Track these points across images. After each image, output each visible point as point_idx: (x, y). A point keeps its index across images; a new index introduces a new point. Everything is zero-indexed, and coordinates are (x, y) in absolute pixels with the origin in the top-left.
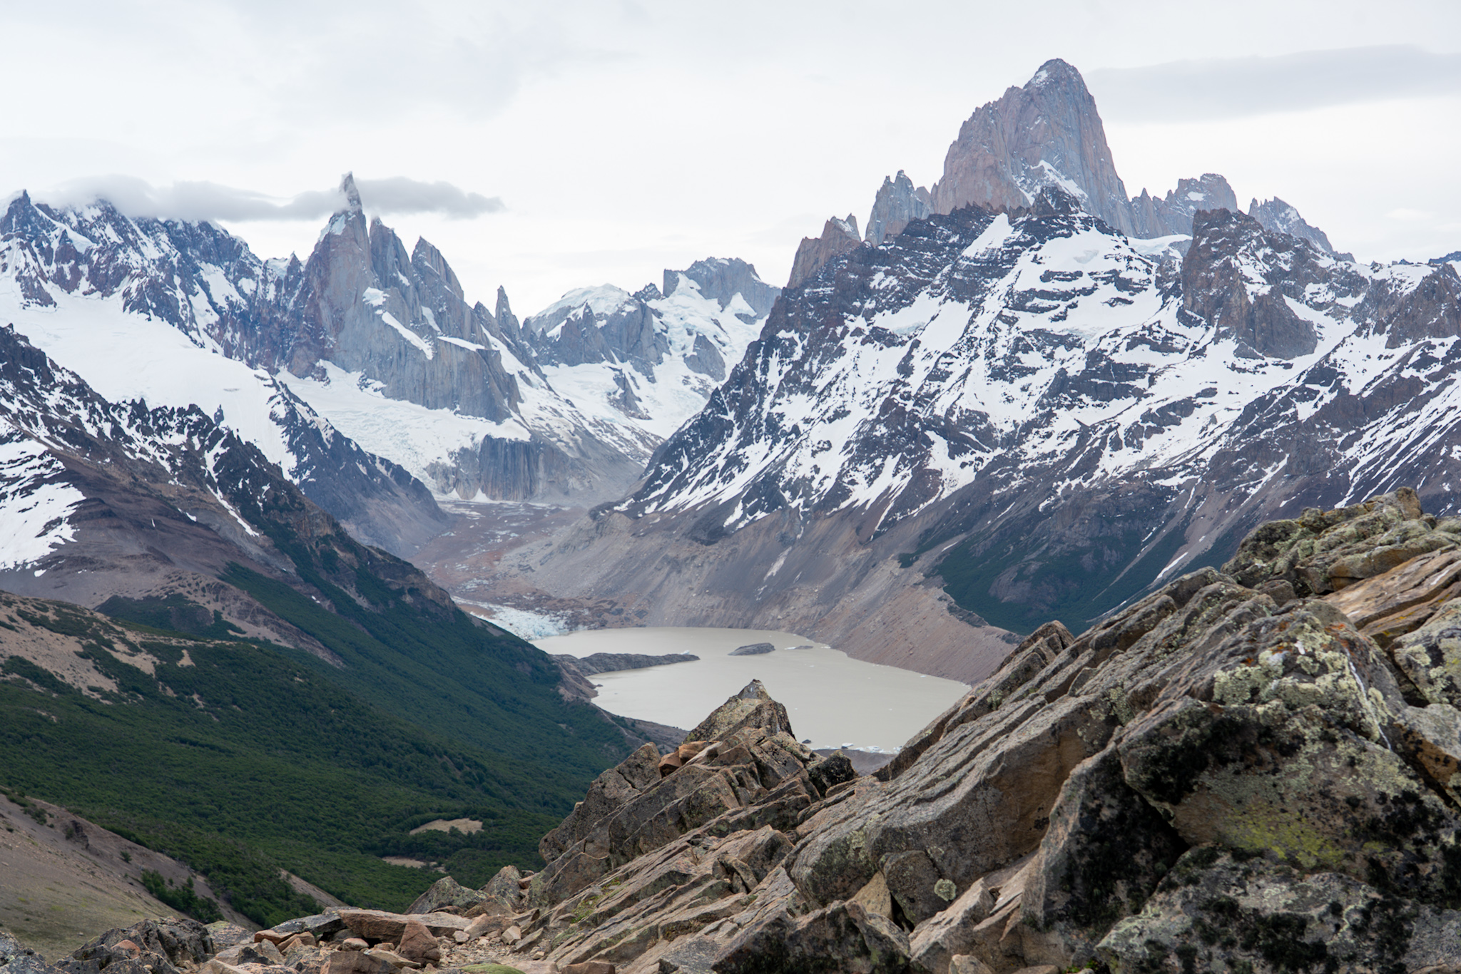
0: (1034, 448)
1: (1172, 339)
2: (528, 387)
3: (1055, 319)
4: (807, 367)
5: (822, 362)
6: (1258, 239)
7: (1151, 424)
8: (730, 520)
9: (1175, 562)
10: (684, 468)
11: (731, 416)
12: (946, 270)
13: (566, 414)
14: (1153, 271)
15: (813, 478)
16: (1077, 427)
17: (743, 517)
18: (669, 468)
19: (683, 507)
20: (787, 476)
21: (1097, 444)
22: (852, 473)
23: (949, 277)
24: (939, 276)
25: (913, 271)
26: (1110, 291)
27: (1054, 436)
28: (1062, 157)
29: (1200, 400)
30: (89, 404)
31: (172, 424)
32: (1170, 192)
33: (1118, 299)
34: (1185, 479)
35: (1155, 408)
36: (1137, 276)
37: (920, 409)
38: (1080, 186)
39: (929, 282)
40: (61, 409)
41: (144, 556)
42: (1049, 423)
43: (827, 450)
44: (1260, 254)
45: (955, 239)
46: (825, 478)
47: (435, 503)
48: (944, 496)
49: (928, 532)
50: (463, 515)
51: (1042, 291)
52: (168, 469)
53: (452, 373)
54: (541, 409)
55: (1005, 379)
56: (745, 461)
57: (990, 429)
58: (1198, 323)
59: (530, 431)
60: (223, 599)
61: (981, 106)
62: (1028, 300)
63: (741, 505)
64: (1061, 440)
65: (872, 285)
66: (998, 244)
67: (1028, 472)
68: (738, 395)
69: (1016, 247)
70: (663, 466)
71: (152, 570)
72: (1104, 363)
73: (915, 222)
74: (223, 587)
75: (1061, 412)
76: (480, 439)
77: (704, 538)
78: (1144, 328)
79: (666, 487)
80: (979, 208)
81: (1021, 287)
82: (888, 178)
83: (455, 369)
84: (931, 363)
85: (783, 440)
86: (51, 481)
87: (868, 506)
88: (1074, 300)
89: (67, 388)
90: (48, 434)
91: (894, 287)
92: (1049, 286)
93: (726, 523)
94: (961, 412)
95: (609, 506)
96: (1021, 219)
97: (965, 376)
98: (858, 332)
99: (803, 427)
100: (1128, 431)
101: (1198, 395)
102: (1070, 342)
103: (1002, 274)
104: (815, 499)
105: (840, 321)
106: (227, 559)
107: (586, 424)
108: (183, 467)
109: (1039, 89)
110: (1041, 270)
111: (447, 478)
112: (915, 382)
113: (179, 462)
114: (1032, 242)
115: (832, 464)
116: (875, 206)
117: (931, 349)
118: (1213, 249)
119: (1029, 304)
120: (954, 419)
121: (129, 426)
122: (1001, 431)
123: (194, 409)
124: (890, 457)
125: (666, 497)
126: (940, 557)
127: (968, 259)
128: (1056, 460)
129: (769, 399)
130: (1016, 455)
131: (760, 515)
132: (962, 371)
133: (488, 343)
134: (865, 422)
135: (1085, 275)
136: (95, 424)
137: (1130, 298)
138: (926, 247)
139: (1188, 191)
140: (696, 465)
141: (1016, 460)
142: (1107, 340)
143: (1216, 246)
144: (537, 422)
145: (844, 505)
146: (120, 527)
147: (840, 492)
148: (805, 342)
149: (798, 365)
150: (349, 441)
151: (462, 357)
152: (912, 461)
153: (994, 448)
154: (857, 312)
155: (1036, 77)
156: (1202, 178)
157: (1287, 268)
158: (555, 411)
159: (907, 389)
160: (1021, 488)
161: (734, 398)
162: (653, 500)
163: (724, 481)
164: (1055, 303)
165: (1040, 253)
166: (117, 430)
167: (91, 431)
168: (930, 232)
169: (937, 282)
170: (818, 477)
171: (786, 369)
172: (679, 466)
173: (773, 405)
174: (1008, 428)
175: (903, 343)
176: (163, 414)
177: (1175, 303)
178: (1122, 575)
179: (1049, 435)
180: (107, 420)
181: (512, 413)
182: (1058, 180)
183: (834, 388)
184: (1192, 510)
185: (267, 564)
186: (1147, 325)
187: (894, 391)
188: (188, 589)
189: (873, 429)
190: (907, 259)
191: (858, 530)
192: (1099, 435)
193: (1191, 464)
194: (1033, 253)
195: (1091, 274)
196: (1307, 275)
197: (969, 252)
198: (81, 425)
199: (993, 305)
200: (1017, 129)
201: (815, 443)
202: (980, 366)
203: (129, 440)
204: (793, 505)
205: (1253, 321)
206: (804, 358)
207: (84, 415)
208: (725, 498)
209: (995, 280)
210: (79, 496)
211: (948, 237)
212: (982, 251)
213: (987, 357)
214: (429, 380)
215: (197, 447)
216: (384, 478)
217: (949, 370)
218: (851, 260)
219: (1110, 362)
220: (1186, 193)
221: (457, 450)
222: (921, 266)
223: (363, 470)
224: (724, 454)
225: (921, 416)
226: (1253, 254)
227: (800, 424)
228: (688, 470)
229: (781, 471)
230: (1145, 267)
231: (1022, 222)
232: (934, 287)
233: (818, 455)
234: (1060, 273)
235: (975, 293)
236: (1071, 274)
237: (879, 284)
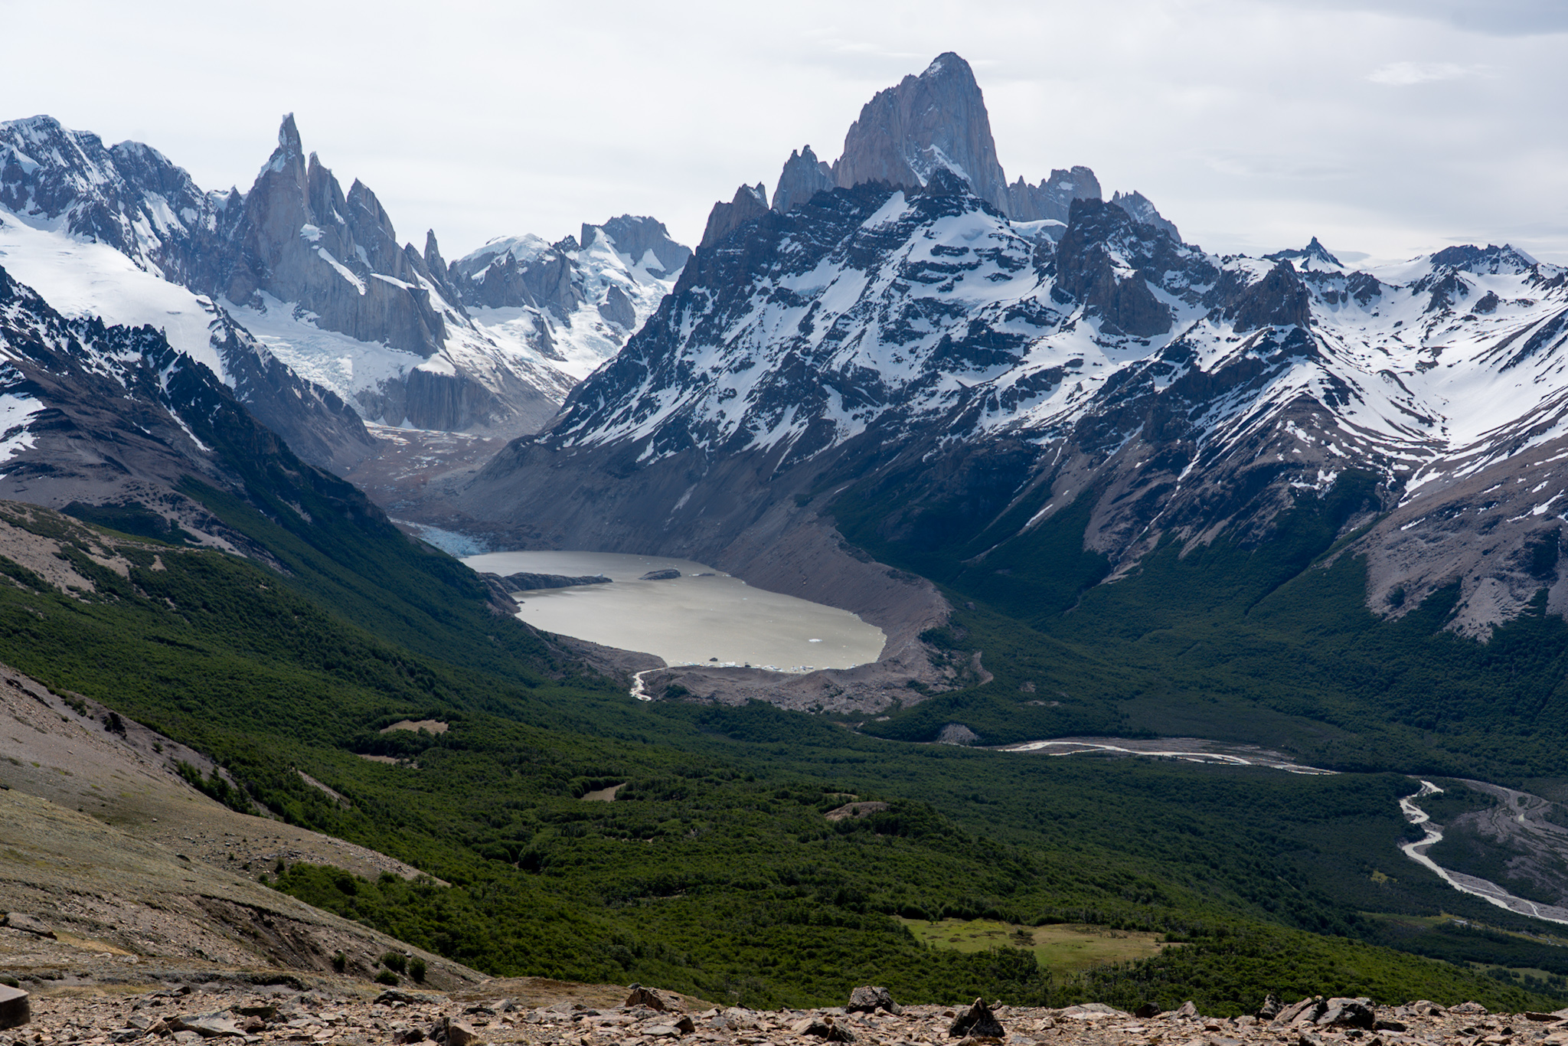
0: (919, 404)
1: (1045, 313)
2: (454, 326)
3: (943, 290)
4: (716, 321)
5: (730, 317)
6: (1125, 227)
7: (1024, 388)
8: (643, 457)
9: (1042, 512)
10: (600, 407)
11: (645, 362)
12: (846, 239)
13: (488, 351)
14: (1031, 251)
15: (719, 422)
16: (958, 387)
17: (654, 455)
18: (586, 406)
19: (598, 443)
21: (976, 404)
22: (754, 419)
23: (849, 245)
24: (839, 245)
25: (817, 239)
26: (992, 268)
27: (939, 395)
28: (952, 143)
29: (1068, 370)
30: (48, 319)
31: (127, 342)
32: (1043, 180)
33: (999, 275)
34: (1053, 439)
35: (1029, 374)
36: (1017, 255)
37: (818, 365)
38: (965, 170)
39: (831, 250)
40: (20, 322)
41: (103, 465)
42: (933, 383)
43: (733, 397)
44: (1126, 242)
45: (855, 211)
46: (730, 422)
47: (365, 428)
48: (838, 443)
49: (821, 476)
50: (390, 441)
51: (932, 264)
52: (124, 384)
53: (383, 308)
54: (465, 346)
55: (896, 342)
56: (657, 404)
57: (881, 385)
58: (1069, 300)
59: (455, 366)
60: (179, 509)
61: (881, 91)
62: (919, 271)
63: (652, 443)
64: (943, 399)
65: (779, 249)
66: (894, 218)
67: (914, 426)
68: (653, 343)
69: (910, 223)
70: (581, 404)
71: (111, 479)
72: (984, 331)
73: (821, 193)
74: (179, 498)
75: (944, 374)
76: (407, 370)
77: (617, 472)
78: (1021, 302)
79: (583, 424)
80: (879, 185)
81: (913, 259)
82: (795, 151)
83: (386, 305)
84: (830, 323)
85: (693, 386)
86: (12, 391)
87: (768, 450)
88: (960, 273)
89: (26, 303)
90: (8, 345)
91: (799, 252)
92: (938, 260)
93: (639, 460)
94: (855, 369)
95: (530, 438)
96: (916, 197)
97: (859, 337)
98: (765, 291)
99: (711, 375)
100: (1004, 393)
101: (1067, 365)
102: (956, 310)
103: (897, 246)
104: (720, 441)
105: (749, 281)
106: (181, 471)
107: (506, 363)
108: (137, 383)
109: (933, 79)
110: (932, 244)
111: (376, 406)
112: (816, 338)
113: (134, 378)
114: (925, 218)
115: (737, 411)
116: (782, 177)
117: (830, 311)
118: (1086, 235)
119: (920, 275)
120: (849, 375)
121: (86, 342)
122: (891, 388)
123: (148, 328)
124: (789, 406)
125: (583, 433)
126: (833, 499)
127: (866, 230)
128: (939, 416)
129: (681, 348)
130: (903, 410)
131: (669, 454)
132: (857, 331)
133: (417, 282)
134: (768, 373)
135: (971, 251)
136: (53, 338)
137: (1009, 274)
138: (829, 217)
139: (1060, 181)
140: (611, 405)
141: (904, 415)
142: (989, 311)
143: (1088, 232)
144: (462, 358)
145: (746, 448)
146: (79, 437)
147: (744, 434)
148: (716, 298)
149: (708, 318)
150: (285, 366)
151: (393, 294)
152: (809, 412)
153: (883, 404)
154: (764, 273)
155: (931, 68)
156: (1073, 169)
157: (1149, 255)
158: (479, 349)
159: (808, 345)
160: (906, 440)
161: (649, 345)
162: (571, 435)
163: (637, 421)
164: (943, 275)
165: (932, 229)
166: (74, 345)
167: (49, 344)
168: (834, 203)
169: (838, 250)
170: (724, 422)
171: (697, 321)
172: (596, 405)
173: (684, 354)
174: (897, 386)
175: (805, 304)
176: (119, 331)
177: (1049, 282)
178: (995, 522)
179: (933, 394)
180: (64, 335)
181: (439, 349)
182: (946, 163)
183: (740, 341)
184: (1058, 467)
185: (218, 478)
186: (1024, 299)
187: (795, 347)
188: (146, 498)
189: (775, 380)
190: (811, 227)
191: (758, 471)
192: (978, 396)
193: (1059, 425)
194: (926, 228)
195: (976, 251)
196: (1166, 263)
197: (868, 224)
198: (40, 339)
199: (888, 273)
200: (911, 115)
201: (722, 390)
202: (874, 327)
203: (87, 355)
204: (700, 446)
205: (1117, 301)
206: (715, 313)
207: (42, 329)
208: (638, 436)
209: (891, 251)
210: (40, 406)
211: (850, 209)
212: (880, 224)
213: (880, 321)
214: (361, 314)
215: (152, 365)
216: (317, 404)
217: (846, 330)
218: (761, 225)
219: (990, 331)
220: (1057, 183)
221: (386, 380)
222: (824, 235)
223: (298, 394)
224: (638, 396)
225: (819, 371)
226: (1121, 241)
227: (709, 372)
228: (604, 409)
229: (689, 414)
230: (1024, 247)
231: (917, 200)
232: (835, 254)
233: (724, 402)
234: (949, 248)
235: (872, 262)
236: (958, 250)
237: (786, 249)
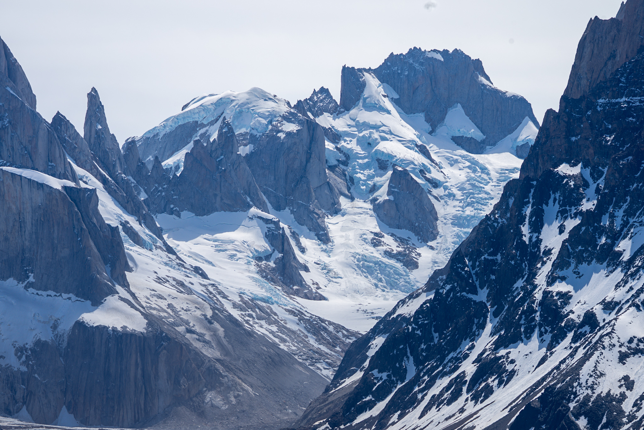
2: (137, 248)
4: (606, 222)
5: (629, 213)
10: (409, 377)
11: (482, 295)
13: (198, 288)
15: (623, 397)
18: (384, 375)
20: (582, 393)
53: (22, 224)
54: (159, 280)
56: (509, 367)
59: (146, 316)
68: (494, 262)
70: (375, 372)
76: (66, 326)
79: (381, 406)
83: (28, 218)
85: (570, 335)
99: (600, 315)
107: (228, 307)
111: (13, 389)
129: (545, 270)
133: (74, 177)
140: (428, 372)
144: (155, 302)
148: (601, 183)
149: (590, 218)
151: (39, 198)
158: (182, 284)
161: (489, 266)
163: (475, 398)
170: (632, 396)
171: (571, 224)
172: (401, 374)
173: (551, 280)
181: (118, 288)
201: (625, 340)
206: (601, 208)
208: (480, 424)
221: (30, 345)
224: (474, 356)
227: (598, 310)
228: (416, 380)
229: (570, 384)
233: (631, 360)
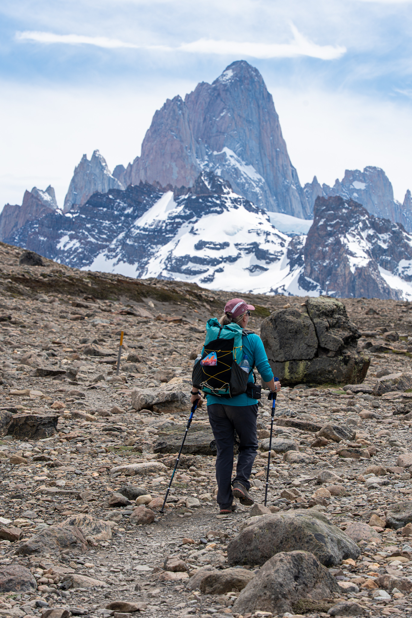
3: (204, 281)
6: (364, 222)
12: (121, 236)
14: (286, 244)
23: (123, 243)
24: (114, 242)
25: (93, 236)
26: (248, 260)
28: (244, 146)
32: (337, 181)
33: (257, 267)
36: (272, 248)
38: (259, 172)
39: (107, 246)
44: (364, 234)
45: (129, 211)
51: (195, 257)
61: (171, 98)
62: (183, 264)
65: (58, 247)
66: (164, 217)
69: (177, 220)
73: (96, 194)
78: (272, 290)
80: (150, 186)
81: (179, 253)
82: (85, 156)
88: (221, 266)
91: (77, 249)
92: (202, 254)
96: (183, 197)
103: (165, 241)
109: (225, 85)
110: (196, 240)
114: (191, 216)
116: (73, 180)
118: (329, 229)
119: (184, 267)
127: (138, 228)
135: (232, 246)
137: (265, 266)
138: (105, 217)
139: (354, 180)
143: (331, 226)
155: (223, 75)
156: (365, 170)
157: (385, 246)
164: (205, 267)
165: (196, 226)
168: (109, 204)
169: (113, 246)
177: (298, 271)
182: (238, 165)
186: (274, 288)
190: (89, 226)
194: (191, 225)
195: (237, 245)
196: (401, 253)
197: (141, 222)
200: (205, 120)
205: (354, 287)
209: (159, 246)
211: (124, 209)
212: (150, 222)
218: (42, 224)
220: (351, 182)
222: (100, 232)
226: (359, 234)
230: (280, 241)
231: (184, 199)
232: (110, 250)
234: (211, 243)
235: (142, 257)
236: (220, 244)
237: (65, 246)
